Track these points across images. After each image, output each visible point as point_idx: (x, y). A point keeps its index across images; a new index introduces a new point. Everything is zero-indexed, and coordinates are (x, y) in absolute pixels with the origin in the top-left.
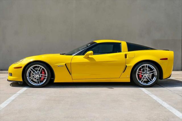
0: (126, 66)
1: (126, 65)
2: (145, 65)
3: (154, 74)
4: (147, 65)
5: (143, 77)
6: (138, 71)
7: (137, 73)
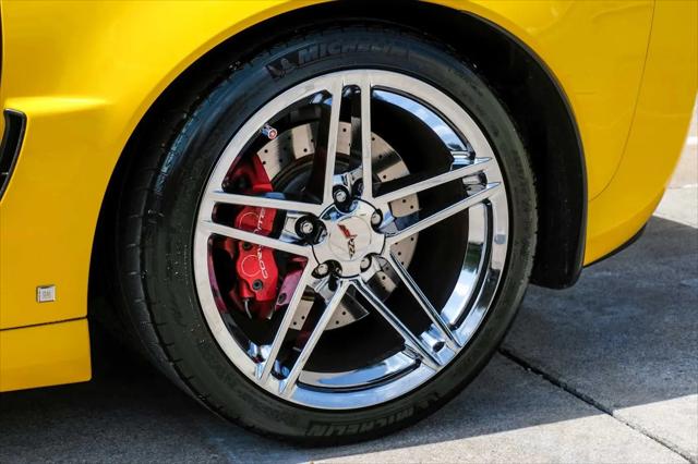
0: (16, 122)
1: (16, 105)
2: (334, 84)
3: (463, 217)
4: (366, 80)
5: (306, 279)
6: (215, 193)
7: (206, 228)
